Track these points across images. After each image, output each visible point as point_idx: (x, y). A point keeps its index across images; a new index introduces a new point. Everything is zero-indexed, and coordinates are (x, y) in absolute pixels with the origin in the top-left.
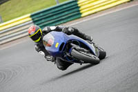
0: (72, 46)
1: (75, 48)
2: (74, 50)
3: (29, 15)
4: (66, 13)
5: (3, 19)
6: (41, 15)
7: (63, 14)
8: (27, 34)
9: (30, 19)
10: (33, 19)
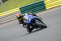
1: (37, 21)
3: (19, 8)
4: (38, 7)
5: (5, 10)
6: (25, 8)
7: (37, 8)
8: (16, 16)
9: (20, 10)
10: (21, 10)
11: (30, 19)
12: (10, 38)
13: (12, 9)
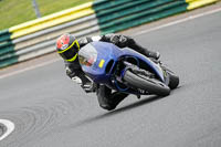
0: (125, 66)
1: (130, 70)
2: (128, 72)
3: (90, 4)
5: (41, 10)
9: (92, 11)
10: (97, 12)
11: (103, 61)
12: (57, 109)
13: (63, 9)
